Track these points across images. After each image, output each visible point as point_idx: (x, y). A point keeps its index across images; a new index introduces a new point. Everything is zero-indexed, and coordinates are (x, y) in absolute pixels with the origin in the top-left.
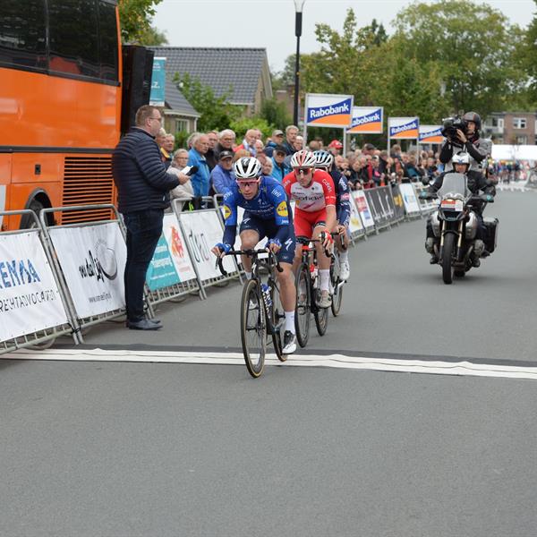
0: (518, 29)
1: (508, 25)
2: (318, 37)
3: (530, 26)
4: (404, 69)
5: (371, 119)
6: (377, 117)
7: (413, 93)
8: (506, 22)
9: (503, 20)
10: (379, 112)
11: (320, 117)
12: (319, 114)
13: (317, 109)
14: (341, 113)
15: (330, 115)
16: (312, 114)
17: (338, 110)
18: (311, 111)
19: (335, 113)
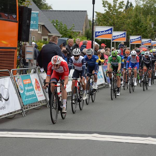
2: (103, 5)
4: (137, 18)
5: (122, 36)
6: (124, 35)
7: (141, 27)
11: (100, 35)
12: (100, 34)
13: (99, 32)
14: (109, 34)
15: (104, 34)
16: (97, 34)
17: (107, 32)
18: (97, 33)
19: (106, 34)
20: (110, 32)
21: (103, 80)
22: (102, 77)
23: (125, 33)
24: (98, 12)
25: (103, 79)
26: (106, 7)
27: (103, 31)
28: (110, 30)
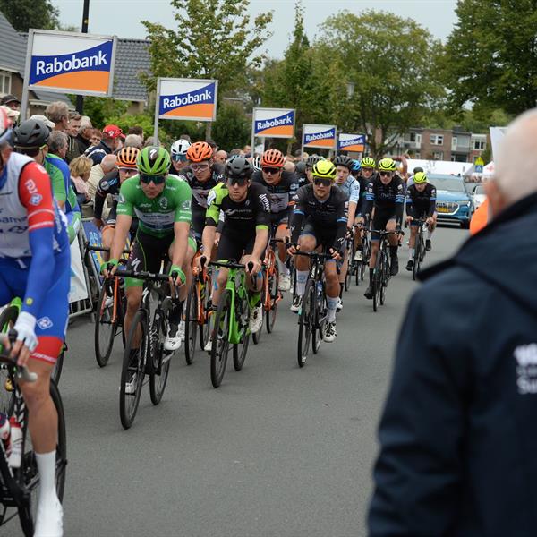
0: (440, 45)
1: (431, 41)
3: (450, 38)
5: (199, 98)
7: (309, 88)
8: (430, 39)
9: (426, 35)
10: (211, 88)
11: (54, 74)
12: (52, 68)
13: (49, 60)
14: (94, 68)
15: (72, 70)
16: (38, 68)
17: (88, 62)
18: (38, 63)
19: (81, 69)
20: (101, 59)
21: (76, 284)
23: (213, 85)
24: (152, 22)
25: (77, 280)
26: (182, 7)
27: (69, 57)
28: (100, 52)
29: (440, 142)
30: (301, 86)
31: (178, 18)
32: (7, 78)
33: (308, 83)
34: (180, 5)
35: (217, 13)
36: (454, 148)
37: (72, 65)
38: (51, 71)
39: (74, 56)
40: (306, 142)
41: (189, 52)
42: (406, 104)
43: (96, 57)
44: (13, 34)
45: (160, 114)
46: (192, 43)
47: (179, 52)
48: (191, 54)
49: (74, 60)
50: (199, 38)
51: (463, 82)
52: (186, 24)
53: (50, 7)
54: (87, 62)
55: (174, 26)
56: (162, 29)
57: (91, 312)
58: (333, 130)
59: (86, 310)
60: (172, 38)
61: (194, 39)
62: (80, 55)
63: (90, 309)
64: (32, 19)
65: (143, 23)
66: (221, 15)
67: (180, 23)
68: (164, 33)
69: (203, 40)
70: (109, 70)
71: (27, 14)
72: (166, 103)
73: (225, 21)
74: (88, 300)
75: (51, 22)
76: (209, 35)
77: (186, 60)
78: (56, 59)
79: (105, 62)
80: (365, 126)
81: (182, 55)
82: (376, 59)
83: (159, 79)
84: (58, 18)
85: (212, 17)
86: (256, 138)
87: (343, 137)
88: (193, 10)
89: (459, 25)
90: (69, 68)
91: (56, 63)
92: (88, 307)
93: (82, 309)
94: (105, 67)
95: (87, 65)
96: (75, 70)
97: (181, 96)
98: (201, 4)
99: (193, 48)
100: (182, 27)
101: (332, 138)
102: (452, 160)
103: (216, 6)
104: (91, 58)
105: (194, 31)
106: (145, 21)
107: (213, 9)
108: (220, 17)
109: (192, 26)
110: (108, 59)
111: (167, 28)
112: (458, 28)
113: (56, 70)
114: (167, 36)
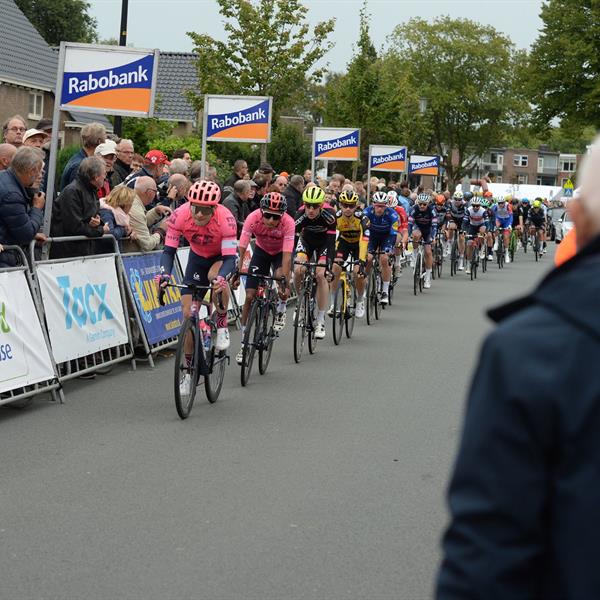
1: (513, 51)
5: (251, 117)
8: (511, 47)
9: (508, 44)
10: (264, 106)
12: (86, 85)
14: (133, 85)
15: (108, 88)
16: (71, 86)
17: (127, 78)
19: (119, 86)
20: (141, 75)
21: (115, 327)
22: (109, 316)
23: (267, 102)
25: (116, 322)
26: (233, 16)
27: (105, 73)
28: (140, 67)
29: (524, 163)
30: (368, 102)
31: (228, 28)
32: (39, 98)
33: (375, 99)
34: (231, 13)
35: (272, 22)
36: (540, 170)
37: (109, 82)
38: (86, 89)
39: (111, 72)
40: (373, 166)
41: (241, 65)
42: (486, 121)
43: (135, 73)
44: (46, 48)
45: (208, 135)
46: (244, 57)
47: (230, 66)
48: (244, 68)
49: (111, 76)
50: (252, 49)
51: (549, 95)
52: (237, 35)
53: (87, 18)
54: (125, 79)
55: (224, 37)
56: (210, 41)
57: (132, 359)
58: (403, 151)
59: (126, 357)
60: (222, 51)
61: (246, 51)
62: (118, 71)
63: (130, 356)
64: (67, 31)
65: (189, 34)
66: (276, 23)
67: (230, 33)
68: (213, 45)
69: (257, 52)
70: (150, 88)
71: (61, 26)
72: (214, 124)
73: (280, 30)
74: (128, 345)
75: (88, 35)
76: (263, 47)
77: (238, 74)
78: (90, 76)
79: (146, 79)
80: (440, 146)
81: (233, 69)
82: (452, 71)
83: (206, 96)
84: (96, 30)
85: (266, 27)
86: (316, 161)
87: (415, 159)
88: (245, 19)
89: (545, 31)
90: (106, 86)
91: (91, 80)
92: (128, 353)
93: (122, 355)
94: (146, 85)
95: (125, 82)
96: (112, 88)
97: (231, 116)
98: (254, 12)
99: (245, 61)
100: (232, 38)
101: (403, 160)
102: (538, 184)
103: (270, 14)
104: (130, 74)
105: (246, 43)
106: (191, 32)
107: (267, 18)
108: (276, 26)
109: (244, 36)
110: (149, 74)
111: (216, 40)
112: (544, 35)
113: (91, 88)
114: (215, 48)
